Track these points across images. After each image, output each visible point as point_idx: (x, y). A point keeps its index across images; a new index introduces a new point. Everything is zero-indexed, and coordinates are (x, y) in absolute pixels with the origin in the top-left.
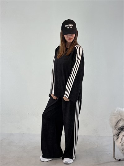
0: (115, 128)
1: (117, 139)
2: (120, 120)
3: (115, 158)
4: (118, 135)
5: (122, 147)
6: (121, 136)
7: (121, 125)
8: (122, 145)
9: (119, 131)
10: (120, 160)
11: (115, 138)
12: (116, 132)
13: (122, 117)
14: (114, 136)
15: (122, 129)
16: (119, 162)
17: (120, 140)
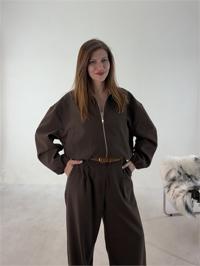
0: (166, 179)
1: (169, 191)
2: (171, 170)
3: (166, 213)
4: (170, 187)
5: (174, 200)
6: (173, 187)
7: (172, 175)
8: (174, 198)
9: (170, 182)
11: (166, 190)
12: (166, 183)
13: (174, 167)
14: (165, 187)
15: (174, 180)
16: (171, 217)
17: (171, 192)
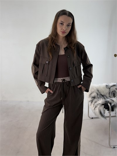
3: (89, 117)
10: (92, 118)
